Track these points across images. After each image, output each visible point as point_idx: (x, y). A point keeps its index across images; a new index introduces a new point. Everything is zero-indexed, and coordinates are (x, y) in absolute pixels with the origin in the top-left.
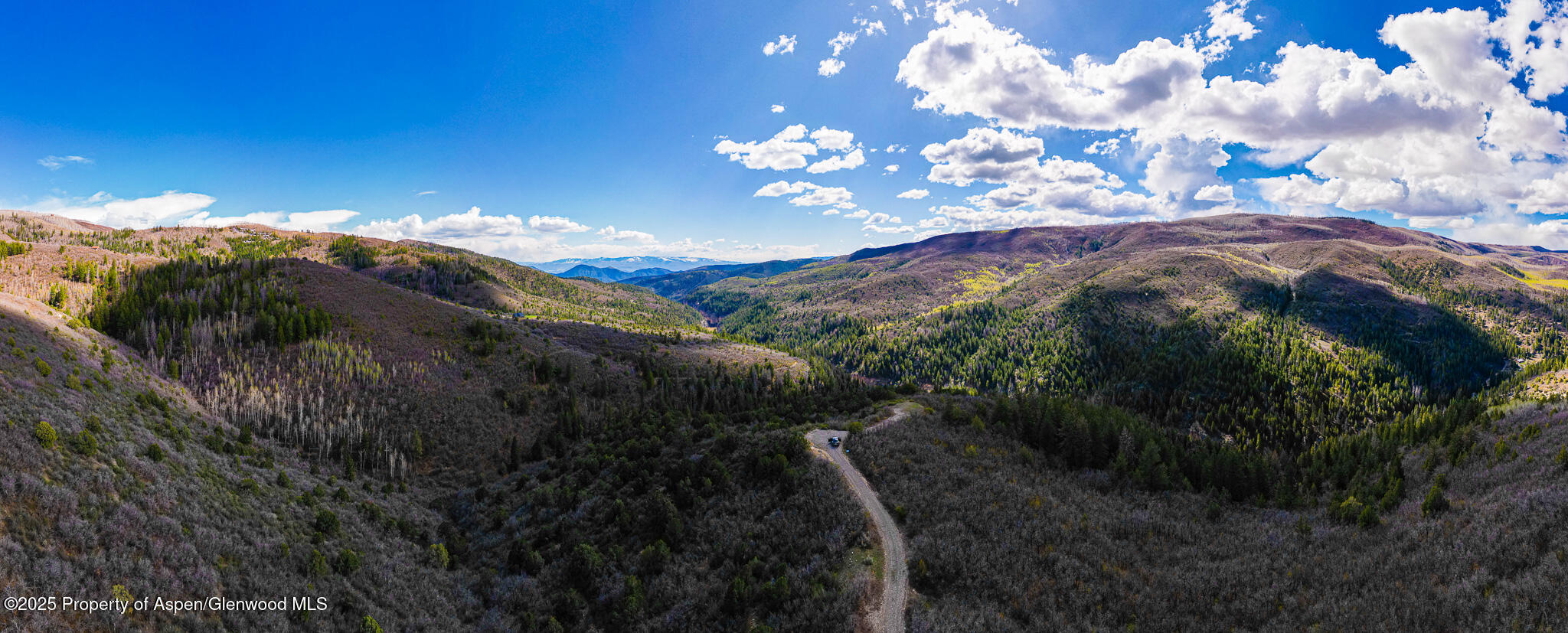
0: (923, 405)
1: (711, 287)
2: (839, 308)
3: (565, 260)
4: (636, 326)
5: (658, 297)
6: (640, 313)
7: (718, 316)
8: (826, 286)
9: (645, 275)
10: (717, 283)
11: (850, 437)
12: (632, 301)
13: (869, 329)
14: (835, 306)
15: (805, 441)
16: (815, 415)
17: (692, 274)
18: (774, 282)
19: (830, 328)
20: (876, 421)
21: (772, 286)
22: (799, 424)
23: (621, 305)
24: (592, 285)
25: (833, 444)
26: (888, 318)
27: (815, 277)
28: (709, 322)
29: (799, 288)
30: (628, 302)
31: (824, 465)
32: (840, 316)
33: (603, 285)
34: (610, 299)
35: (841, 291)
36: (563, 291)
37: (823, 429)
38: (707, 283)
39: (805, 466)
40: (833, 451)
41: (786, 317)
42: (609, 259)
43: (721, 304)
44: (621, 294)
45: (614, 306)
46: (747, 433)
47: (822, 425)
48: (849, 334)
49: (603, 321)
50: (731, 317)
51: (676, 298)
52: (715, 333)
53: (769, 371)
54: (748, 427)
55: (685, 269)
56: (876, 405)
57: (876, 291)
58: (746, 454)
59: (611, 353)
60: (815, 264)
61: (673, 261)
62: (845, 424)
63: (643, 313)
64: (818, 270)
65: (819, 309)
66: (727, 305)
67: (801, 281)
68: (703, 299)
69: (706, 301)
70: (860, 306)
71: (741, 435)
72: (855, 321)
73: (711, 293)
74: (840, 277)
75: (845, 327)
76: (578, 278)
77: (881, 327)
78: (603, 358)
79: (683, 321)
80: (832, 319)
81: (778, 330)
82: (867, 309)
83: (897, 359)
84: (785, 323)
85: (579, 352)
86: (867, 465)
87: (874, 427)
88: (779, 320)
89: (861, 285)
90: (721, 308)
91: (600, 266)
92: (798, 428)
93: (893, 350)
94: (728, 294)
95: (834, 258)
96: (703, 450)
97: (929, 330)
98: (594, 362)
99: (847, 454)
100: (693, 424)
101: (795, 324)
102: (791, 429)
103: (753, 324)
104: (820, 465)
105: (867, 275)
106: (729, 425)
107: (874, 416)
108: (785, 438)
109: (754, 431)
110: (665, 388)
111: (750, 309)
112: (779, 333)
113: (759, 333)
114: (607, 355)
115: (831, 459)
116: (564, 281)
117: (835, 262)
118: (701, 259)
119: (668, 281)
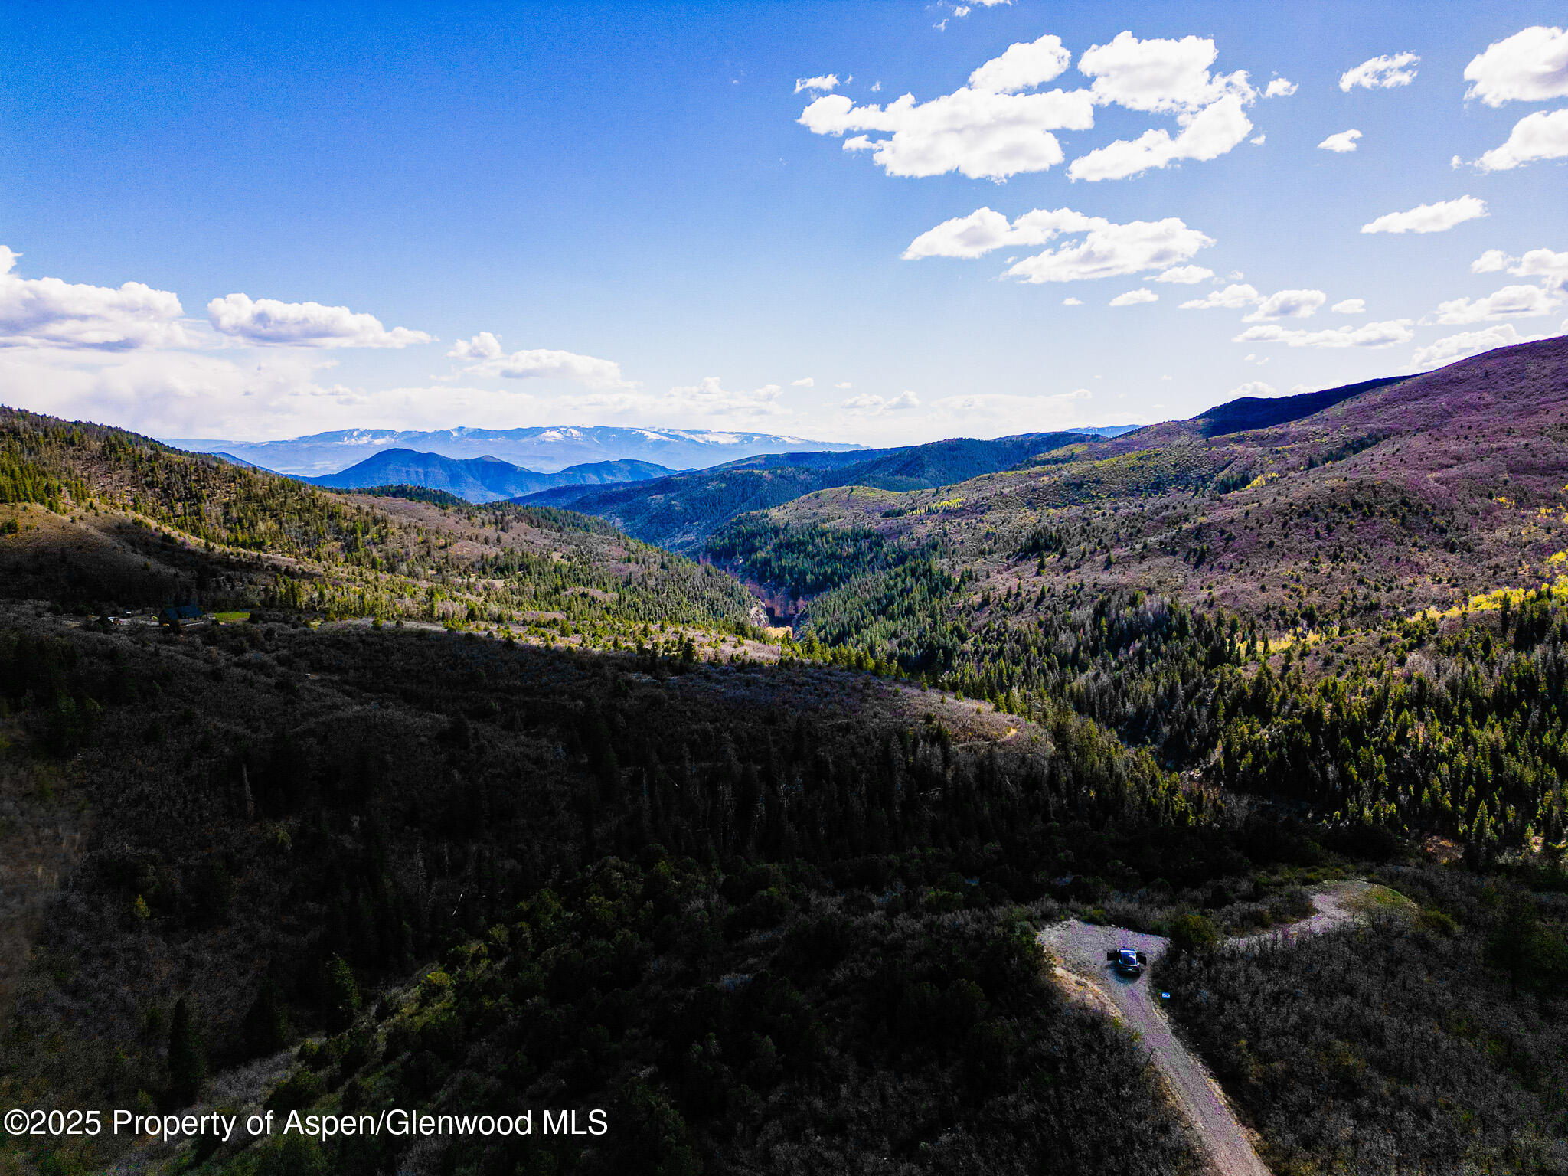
0: (1417, 899)
1: (777, 514)
2: (1151, 579)
3: (338, 435)
4: (570, 626)
5: (633, 544)
6: (581, 589)
7: (794, 595)
8: (1107, 514)
9: (593, 479)
10: (791, 505)
11: (1172, 956)
12: (556, 557)
13: (1242, 647)
14: (1139, 575)
15: (1038, 951)
16: (1068, 879)
17: (722, 478)
18: (953, 502)
19: (1118, 638)
20: (1258, 922)
21: (947, 512)
22: (1020, 899)
23: (524, 567)
24: (432, 513)
25: (1121, 967)
26: (1310, 617)
27: (1077, 487)
28: (770, 611)
29: (1025, 520)
30: (545, 559)
31: (1093, 1024)
32: (1151, 604)
33: (465, 510)
34: (492, 552)
35: (1156, 530)
36: (338, 531)
37: (1091, 921)
38: (763, 504)
39: (1037, 1020)
40: (1122, 989)
41: (986, 602)
42: (481, 434)
43: (803, 563)
44: (522, 538)
45: (502, 570)
46: (874, 916)
47: (1089, 909)
48: (1177, 657)
49: (471, 616)
50: (832, 598)
51: (681, 546)
52: (786, 640)
53: (937, 749)
54: (876, 900)
55: (702, 463)
56: (1262, 876)
57: (1271, 531)
58: (869, 973)
59: (496, 706)
60: (1079, 449)
61: (673, 439)
62: (1158, 916)
63: (590, 591)
64: (1087, 465)
65: (1088, 582)
66: (820, 564)
67: (1033, 499)
68: (754, 550)
69: (761, 555)
70: (1216, 575)
71: (857, 922)
72: (1200, 621)
73: (776, 531)
74: (1157, 487)
75: (1167, 638)
76: (385, 492)
77: (1281, 644)
78: (471, 725)
79: (699, 610)
80: (1127, 612)
81: (963, 639)
82: (1239, 586)
83: (1332, 743)
84: (982, 619)
85: (394, 712)
86: (1227, 1046)
87: (1254, 940)
88: (968, 610)
89: (1222, 514)
90: (803, 574)
91: (457, 454)
92: (1017, 910)
93: (1319, 714)
94: (823, 534)
95: (1138, 431)
96: (752, 961)
97: (1453, 666)
98: (442, 737)
99: (1164, 1004)
100: (723, 890)
101: (1014, 623)
102: (999, 912)
103: (892, 618)
104: (1081, 1022)
105: (1245, 481)
106: (822, 891)
107: (1253, 906)
108: (979, 937)
109: (892, 911)
110: (651, 796)
111: (883, 577)
112: (967, 646)
113: (908, 644)
114: (484, 714)
115: (1114, 1012)
116: (340, 499)
117: (1142, 444)
118: (748, 437)
119: (659, 497)
